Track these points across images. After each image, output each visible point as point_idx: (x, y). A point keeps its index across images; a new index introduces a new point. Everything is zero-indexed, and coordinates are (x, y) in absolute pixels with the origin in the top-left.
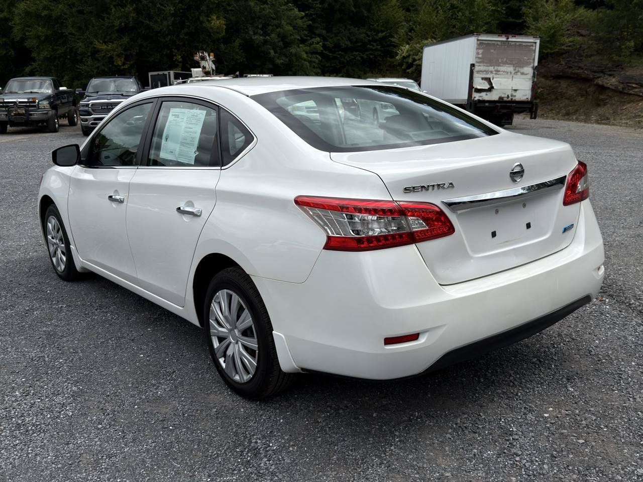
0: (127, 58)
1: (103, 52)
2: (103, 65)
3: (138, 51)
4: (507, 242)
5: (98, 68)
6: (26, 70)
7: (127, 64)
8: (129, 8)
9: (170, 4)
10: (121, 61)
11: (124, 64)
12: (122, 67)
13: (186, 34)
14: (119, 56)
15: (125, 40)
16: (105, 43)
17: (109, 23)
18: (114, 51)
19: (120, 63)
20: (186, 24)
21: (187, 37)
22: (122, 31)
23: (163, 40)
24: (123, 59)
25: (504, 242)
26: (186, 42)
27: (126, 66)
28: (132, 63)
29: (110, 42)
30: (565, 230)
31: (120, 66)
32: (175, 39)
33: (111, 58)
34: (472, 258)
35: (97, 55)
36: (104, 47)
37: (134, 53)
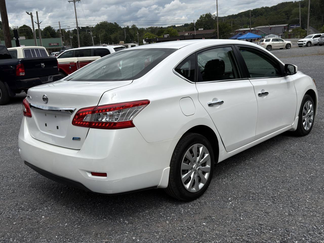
25: (49, 131)
30: (74, 139)
34: (40, 131)
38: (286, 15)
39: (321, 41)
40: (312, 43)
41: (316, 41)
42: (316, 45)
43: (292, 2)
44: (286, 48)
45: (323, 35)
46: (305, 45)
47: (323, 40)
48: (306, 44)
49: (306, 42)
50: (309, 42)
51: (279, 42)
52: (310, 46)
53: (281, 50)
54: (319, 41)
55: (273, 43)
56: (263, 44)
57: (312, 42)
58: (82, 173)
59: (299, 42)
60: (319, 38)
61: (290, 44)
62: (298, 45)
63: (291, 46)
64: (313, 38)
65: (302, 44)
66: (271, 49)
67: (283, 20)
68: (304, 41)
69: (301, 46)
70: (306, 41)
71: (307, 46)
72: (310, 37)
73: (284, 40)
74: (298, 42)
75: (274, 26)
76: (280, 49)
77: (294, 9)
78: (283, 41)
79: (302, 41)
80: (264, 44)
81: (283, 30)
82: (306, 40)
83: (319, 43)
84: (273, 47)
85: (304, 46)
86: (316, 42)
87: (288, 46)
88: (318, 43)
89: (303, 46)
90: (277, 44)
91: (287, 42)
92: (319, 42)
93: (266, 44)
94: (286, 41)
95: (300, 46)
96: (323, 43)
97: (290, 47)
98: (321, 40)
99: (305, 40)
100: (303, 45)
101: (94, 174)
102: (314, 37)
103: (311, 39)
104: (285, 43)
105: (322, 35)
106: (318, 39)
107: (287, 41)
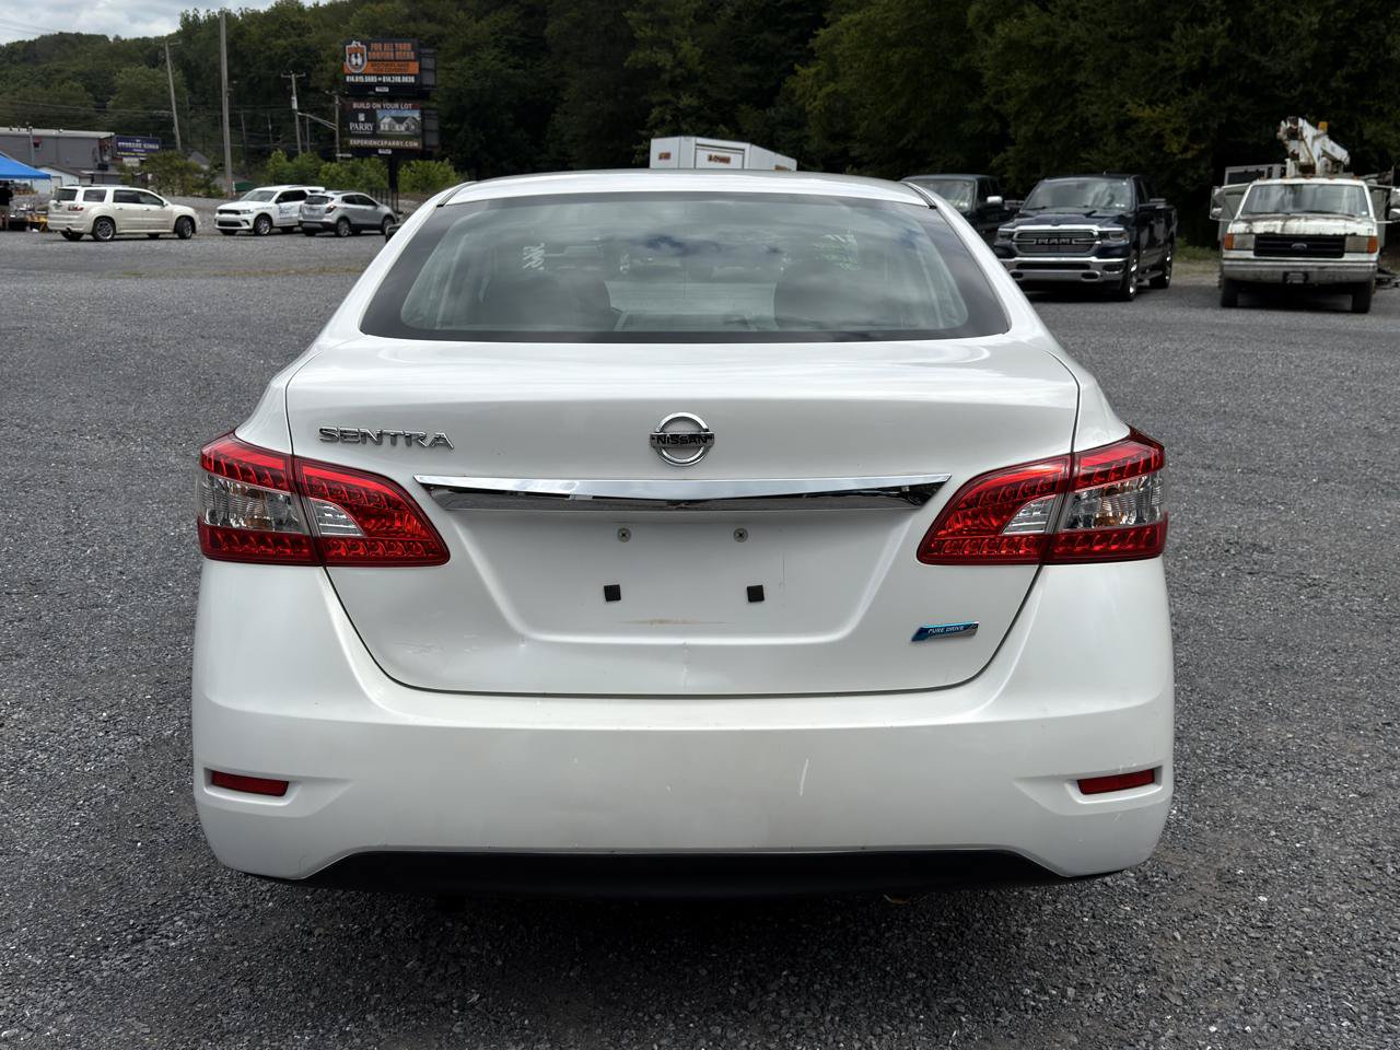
0: (1195, 136)
1: (1142, 125)
2: (1139, 152)
3: (1224, 121)
4: (661, 622)
5: (1126, 158)
6: (994, 161)
7: (1193, 149)
8: (1218, 27)
9: (1313, 10)
10: (1179, 143)
11: (1185, 149)
12: (1180, 156)
13: (1347, 79)
14: (1176, 132)
15: (1197, 97)
16: (1150, 103)
17: (1167, 60)
18: (1167, 121)
19: (1175, 148)
20: (1351, 54)
21: (1348, 85)
22: (1194, 78)
23: (1286, 95)
24: (1184, 140)
25: (652, 622)
26: (1344, 98)
27: (1189, 155)
28: (1203, 146)
29: (1162, 102)
30: (922, 635)
31: (1175, 155)
32: (1315, 90)
33: (1159, 136)
34: (521, 638)
35: (1128, 131)
36: (1146, 113)
37: (1216, 126)
38: (87, 90)
39: (312, 217)
40: (275, 223)
41: (288, 216)
42: (287, 230)
43: (104, 38)
44: (176, 236)
45: (311, 191)
46: (247, 227)
47: (317, 213)
48: (252, 223)
49: (251, 218)
50: (264, 217)
51: (144, 207)
52: (269, 234)
53: (154, 243)
54: (304, 216)
55: (121, 209)
56: (76, 209)
57: (276, 218)
58: (1043, 798)
59: (221, 212)
60: (302, 202)
61: (190, 219)
62: (217, 226)
63: (198, 228)
64: (277, 202)
65: (237, 224)
66: (115, 233)
67: (83, 111)
68: (244, 212)
69: (229, 229)
70: (249, 212)
71: (256, 232)
72: (265, 197)
73: (165, 202)
74: (217, 215)
75: (54, 132)
76: (147, 236)
77: (123, 70)
78: (161, 203)
79: (237, 212)
80: (82, 209)
81: (98, 155)
82: (249, 207)
83: (304, 225)
84: (121, 228)
85: (245, 232)
86: (291, 218)
87: (184, 227)
88: (301, 223)
89: (238, 233)
90: (136, 213)
91: (178, 209)
92: (301, 219)
93: (87, 211)
94: (174, 204)
95: (226, 233)
96: (319, 225)
97: (194, 231)
98: (312, 213)
99: (247, 208)
100: (240, 225)
101: (1090, 786)
102: (280, 196)
103: (270, 206)
104: (171, 212)
105: (309, 193)
106: (298, 209)
107: (178, 203)
